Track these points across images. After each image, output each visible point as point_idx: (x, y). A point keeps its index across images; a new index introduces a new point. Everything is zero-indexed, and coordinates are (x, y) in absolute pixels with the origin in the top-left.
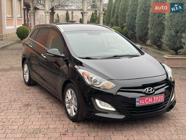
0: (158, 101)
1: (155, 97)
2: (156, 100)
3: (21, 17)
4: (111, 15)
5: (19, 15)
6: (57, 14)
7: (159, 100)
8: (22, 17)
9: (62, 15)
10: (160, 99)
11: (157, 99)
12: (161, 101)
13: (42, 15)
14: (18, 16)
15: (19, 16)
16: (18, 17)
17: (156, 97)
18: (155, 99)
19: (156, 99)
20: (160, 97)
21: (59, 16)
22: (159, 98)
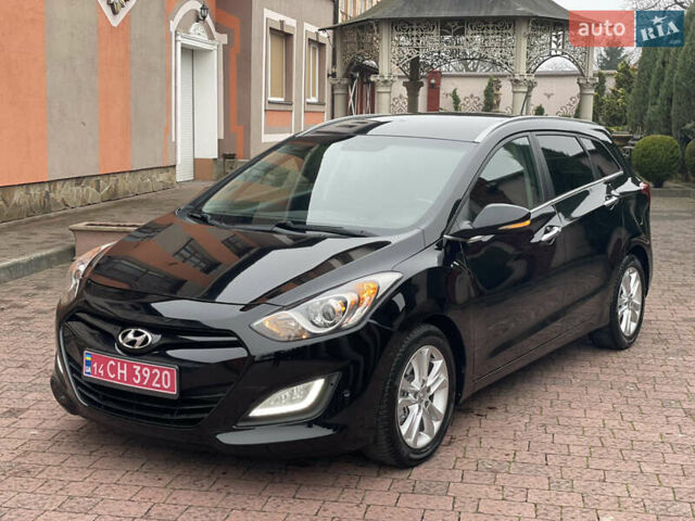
0: (149, 384)
1: (139, 368)
2: (143, 378)
3: (321, 103)
4: (651, 91)
5: (314, 95)
6: (455, 92)
7: (154, 384)
8: (324, 104)
9: (472, 96)
10: (159, 382)
11: (148, 376)
12: (165, 389)
13: (401, 97)
14: (308, 100)
15: (314, 100)
16: (308, 103)
17: (142, 367)
18: (137, 373)
19: (140, 371)
20: (157, 370)
21: (461, 97)
22: (153, 376)
